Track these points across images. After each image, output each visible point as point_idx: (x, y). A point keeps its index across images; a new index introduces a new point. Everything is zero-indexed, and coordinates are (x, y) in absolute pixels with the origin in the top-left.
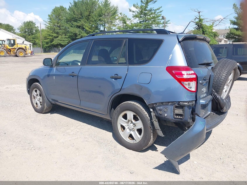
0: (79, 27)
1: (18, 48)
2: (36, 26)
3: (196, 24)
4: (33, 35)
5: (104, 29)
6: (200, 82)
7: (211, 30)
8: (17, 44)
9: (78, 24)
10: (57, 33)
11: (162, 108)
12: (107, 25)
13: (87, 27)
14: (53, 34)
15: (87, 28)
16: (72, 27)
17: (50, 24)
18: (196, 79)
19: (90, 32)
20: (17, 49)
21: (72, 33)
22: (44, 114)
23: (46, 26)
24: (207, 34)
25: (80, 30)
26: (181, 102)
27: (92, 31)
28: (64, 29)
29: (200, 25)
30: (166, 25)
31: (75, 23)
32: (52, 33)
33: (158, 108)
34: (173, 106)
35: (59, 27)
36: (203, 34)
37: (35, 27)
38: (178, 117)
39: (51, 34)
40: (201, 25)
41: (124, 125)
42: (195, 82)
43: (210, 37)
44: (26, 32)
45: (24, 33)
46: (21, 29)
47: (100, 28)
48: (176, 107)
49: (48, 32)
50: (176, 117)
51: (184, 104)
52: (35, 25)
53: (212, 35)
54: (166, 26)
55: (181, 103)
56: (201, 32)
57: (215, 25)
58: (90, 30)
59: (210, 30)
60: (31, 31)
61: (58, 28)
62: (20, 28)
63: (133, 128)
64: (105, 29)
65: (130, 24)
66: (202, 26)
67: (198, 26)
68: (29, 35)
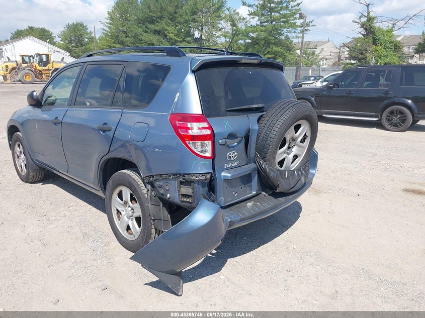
0: (157, 32)
1: (54, 69)
2: (88, 31)
3: (362, 27)
4: (83, 48)
5: (201, 36)
6: (220, 141)
7: (390, 37)
8: (53, 62)
9: (157, 28)
10: (122, 43)
11: (161, 184)
12: (205, 29)
13: (172, 33)
14: (115, 45)
15: (171, 35)
16: (146, 32)
17: (110, 28)
18: (212, 137)
19: (176, 41)
20: (52, 70)
21: (146, 42)
22: (31, 185)
23: (105, 32)
24: (381, 45)
25: (160, 37)
26: (186, 174)
27: (179, 40)
28: (134, 37)
29: (368, 28)
30: (306, 28)
31: (152, 27)
32: (115, 43)
33: (158, 183)
34: (177, 181)
35: (125, 32)
36: (374, 44)
37: (87, 34)
38: (185, 199)
39: (112, 45)
40: (371, 27)
41: (120, 209)
42: (210, 141)
43: (387, 49)
44: (71, 41)
45: (69, 43)
46: (64, 36)
47: (194, 35)
48: (181, 183)
49: (107, 41)
50: (182, 200)
51: (191, 179)
52: (87, 29)
53: (390, 46)
54: (306, 30)
55: (187, 177)
56: (371, 41)
57: (396, 28)
58: (176, 38)
59: (386, 38)
60: (79, 40)
61: (124, 35)
62: (62, 35)
63: (130, 215)
64: (203, 36)
65: (244, 27)
66: (372, 30)
67: (366, 29)
68: (77, 47)
